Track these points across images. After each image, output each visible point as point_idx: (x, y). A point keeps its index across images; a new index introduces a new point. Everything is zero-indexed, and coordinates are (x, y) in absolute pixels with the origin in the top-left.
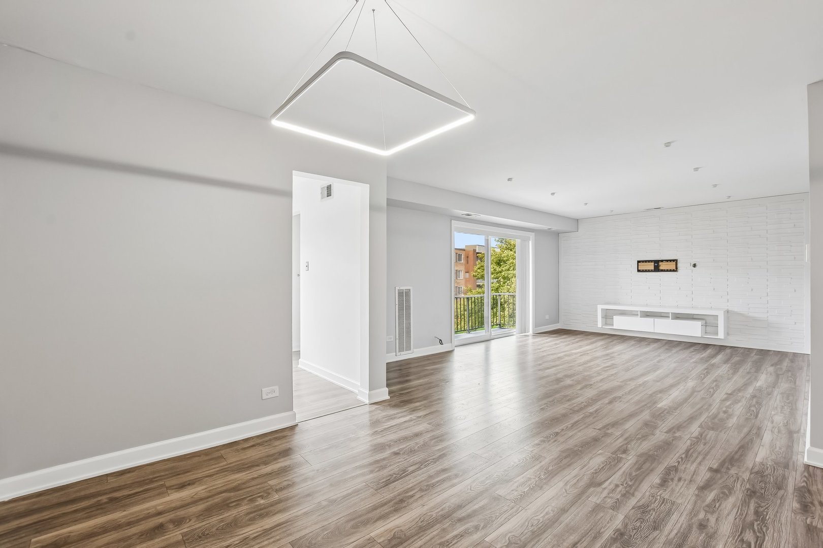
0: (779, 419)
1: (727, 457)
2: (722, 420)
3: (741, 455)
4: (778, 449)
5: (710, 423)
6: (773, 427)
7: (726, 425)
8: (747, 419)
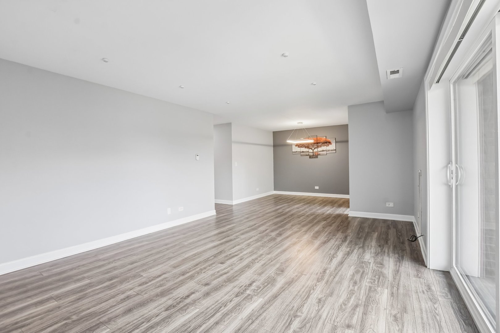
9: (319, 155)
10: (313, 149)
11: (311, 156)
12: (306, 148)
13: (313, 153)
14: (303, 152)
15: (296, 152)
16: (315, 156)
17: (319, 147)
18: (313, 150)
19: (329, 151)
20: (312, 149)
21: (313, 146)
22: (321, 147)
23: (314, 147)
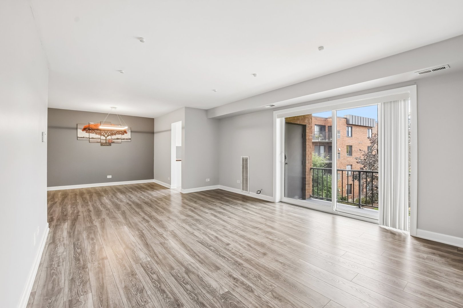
0: (61, 249)
1: (77, 220)
2: (90, 233)
3: (73, 222)
4: (60, 230)
5: (94, 229)
6: (63, 241)
7: (86, 231)
8: (78, 240)
9: (113, 143)
10: (106, 136)
11: (104, 143)
12: (97, 134)
13: (106, 140)
14: (93, 138)
15: (83, 137)
16: (109, 144)
17: (113, 135)
18: (106, 138)
19: (124, 139)
20: (104, 136)
21: (106, 133)
22: (115, 135)
23: (108, 134)
